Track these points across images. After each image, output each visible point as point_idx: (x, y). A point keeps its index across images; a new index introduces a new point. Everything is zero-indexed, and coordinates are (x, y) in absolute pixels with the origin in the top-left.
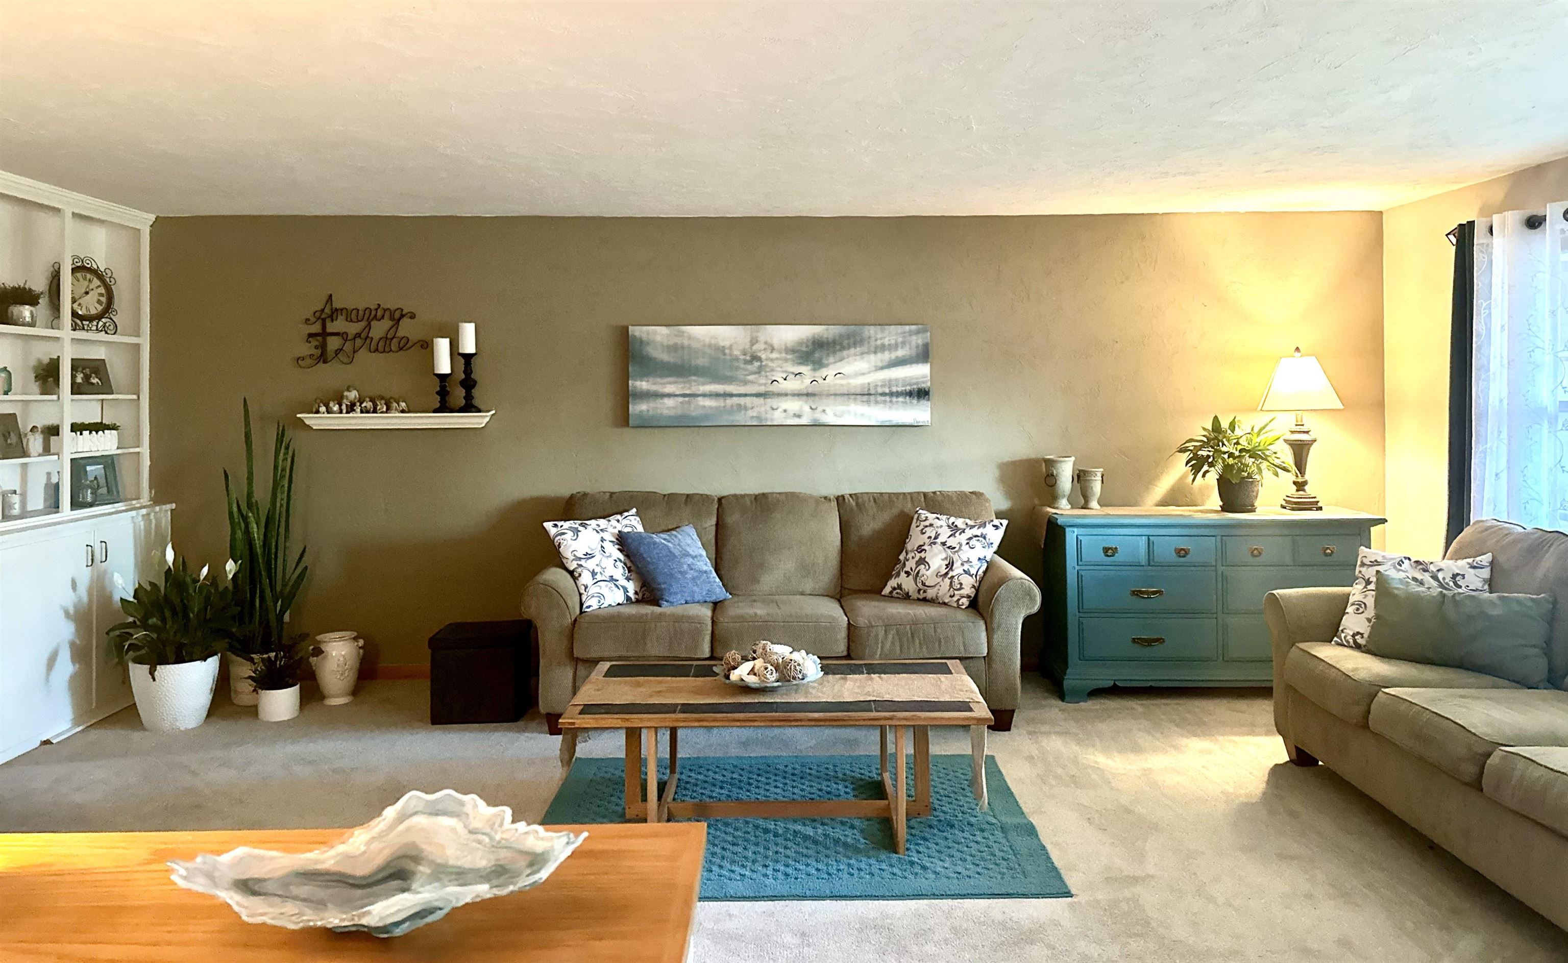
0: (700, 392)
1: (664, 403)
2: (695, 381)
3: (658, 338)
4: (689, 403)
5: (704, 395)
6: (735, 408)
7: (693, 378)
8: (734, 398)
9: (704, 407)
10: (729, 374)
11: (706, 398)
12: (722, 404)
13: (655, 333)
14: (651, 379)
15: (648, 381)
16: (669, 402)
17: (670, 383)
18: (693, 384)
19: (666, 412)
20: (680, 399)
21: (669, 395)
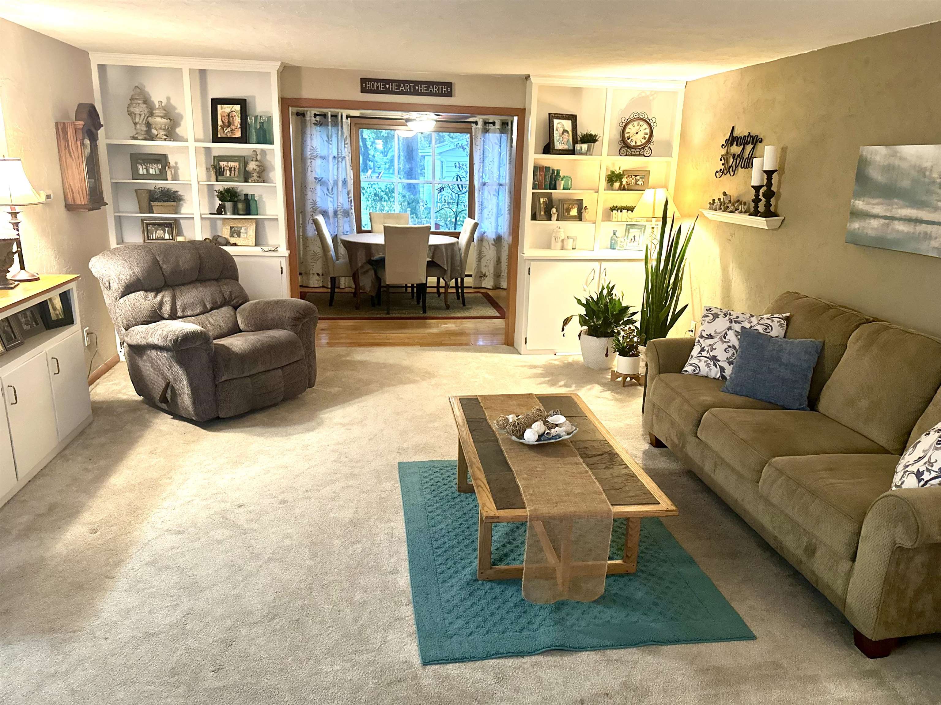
0: (897, 216)
1: (870, 223)
2: (897, 204)
3: (878, 158)
4: (888, 225)
5: (900, 219)
6: (921, 236)
7: (896, 200)
8: (924, 225)
9: (898, 231)
10: (924, 198)
11: (901, 222)
12: (912, 230)
13: (876, 153)
14: (866, 199)
15: (863, 201)
16: (875, 223)
17: (877, 204)
18: (895, 206)
19: (871, 233)
20: (882, 221)
21: (876, 216)
